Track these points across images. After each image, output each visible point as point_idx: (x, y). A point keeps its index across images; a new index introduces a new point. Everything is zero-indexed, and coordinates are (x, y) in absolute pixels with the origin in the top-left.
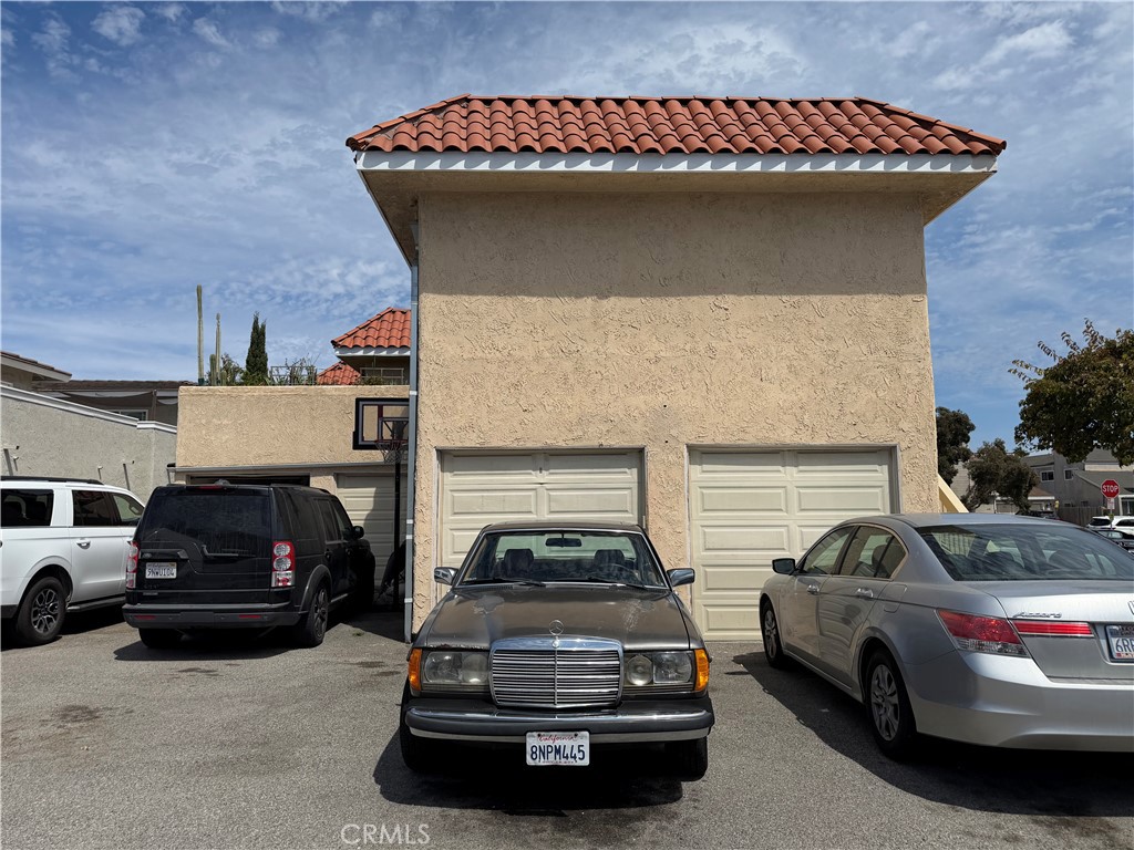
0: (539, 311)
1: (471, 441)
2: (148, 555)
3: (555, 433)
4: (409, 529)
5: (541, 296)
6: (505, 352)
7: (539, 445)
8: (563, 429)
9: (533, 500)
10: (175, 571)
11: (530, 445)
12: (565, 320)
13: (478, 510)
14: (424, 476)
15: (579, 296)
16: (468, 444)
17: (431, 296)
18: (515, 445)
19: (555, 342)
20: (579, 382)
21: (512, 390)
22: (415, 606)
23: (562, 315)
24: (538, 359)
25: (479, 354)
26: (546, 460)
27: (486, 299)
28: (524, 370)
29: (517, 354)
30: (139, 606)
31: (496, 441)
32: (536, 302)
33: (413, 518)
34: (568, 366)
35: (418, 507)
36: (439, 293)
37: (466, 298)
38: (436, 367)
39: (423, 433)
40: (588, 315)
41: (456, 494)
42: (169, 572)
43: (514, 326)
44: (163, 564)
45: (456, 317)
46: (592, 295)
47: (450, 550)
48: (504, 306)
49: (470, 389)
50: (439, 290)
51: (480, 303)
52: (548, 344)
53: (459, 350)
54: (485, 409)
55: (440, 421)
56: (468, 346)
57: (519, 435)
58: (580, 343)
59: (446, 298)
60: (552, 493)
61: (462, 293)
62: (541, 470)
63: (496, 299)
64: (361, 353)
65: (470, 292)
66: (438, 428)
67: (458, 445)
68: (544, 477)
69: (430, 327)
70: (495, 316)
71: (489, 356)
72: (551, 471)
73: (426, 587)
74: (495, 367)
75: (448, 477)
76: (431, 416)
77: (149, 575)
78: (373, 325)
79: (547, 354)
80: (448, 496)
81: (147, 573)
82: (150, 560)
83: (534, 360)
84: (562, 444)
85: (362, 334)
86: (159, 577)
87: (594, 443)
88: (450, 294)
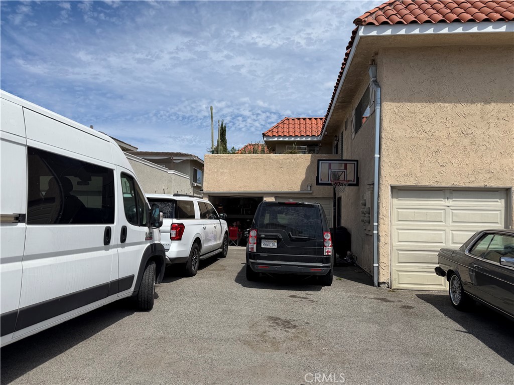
0: (450, 111)
1: (410, 182)
2: (263, 236)
3: (459, 178)
4: (375, 228)
5: (451, 103)
6: (430, 134)
7: (449, 185)
8: (463, 177)
9: (443, 215)
10: (276, 244)
11: (443, 185)
12: (465, 116)
13: (412, 219)
14: (384, 200)
15: (473, 102)
16: (409, 184)
17: (389, 103)
18: (435, 185)
19: (459, 128)
20: (473, 151)
21: (434, 155)
22: (380, 268)
23: (462, 113)
24: (449, 137)
25: (415, 134)
26: (451, 193)
27: (419, 105)
28: (441, 144)
29: (437, 134)
30: (258, 261)
31: (424, 183)
32: (448, 107)
33: (378, 222)
34: (466, 141)
35: (381, 216)
36: (393, 102)
37: (408, 104)
38: (391, 142)
39: (384, 177)
40: (478, 113)
41: (399, 210)
42: (273, 245)
43: (435, 119)
44: (270, 240)
45: (402, 115)
46: (480, 102)
47: (396, 240)
48: (429, 109)
49: (410, 153)
50: (393, 100)
51: (416, 107)
52: (454, 129)
53: (404, 133)
54: (419, 165)
55: (393, 170)
56: (409, 130)
57: (438, 179)
58: (473, 129)
59: (396, 104)
60: (454, 212)
61: (406, 102)
62: (448, 198)
63: (425, 104)
64: (276, 139)
65: (410, 101)
66: (392, 174)
67: (403, 184)
68: (450, 202)
69: (388, 120)
70: (424, 114)
71: (421, 136)
72: (454, 199)
73: (386, 259)
74: (424, 142)
75: (395, 201)
76: (388, 168)
77: (263, 246)
78: (280, 125)
79: (454, 135)
80: (395, 211)
81: (262, 245)
82: (264, 238)
83: (447, 138)
84: (462, 185)
85: (275, 130)
86: (268, 247)
87: (482, 185)
88: (399, 102)
